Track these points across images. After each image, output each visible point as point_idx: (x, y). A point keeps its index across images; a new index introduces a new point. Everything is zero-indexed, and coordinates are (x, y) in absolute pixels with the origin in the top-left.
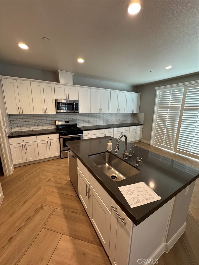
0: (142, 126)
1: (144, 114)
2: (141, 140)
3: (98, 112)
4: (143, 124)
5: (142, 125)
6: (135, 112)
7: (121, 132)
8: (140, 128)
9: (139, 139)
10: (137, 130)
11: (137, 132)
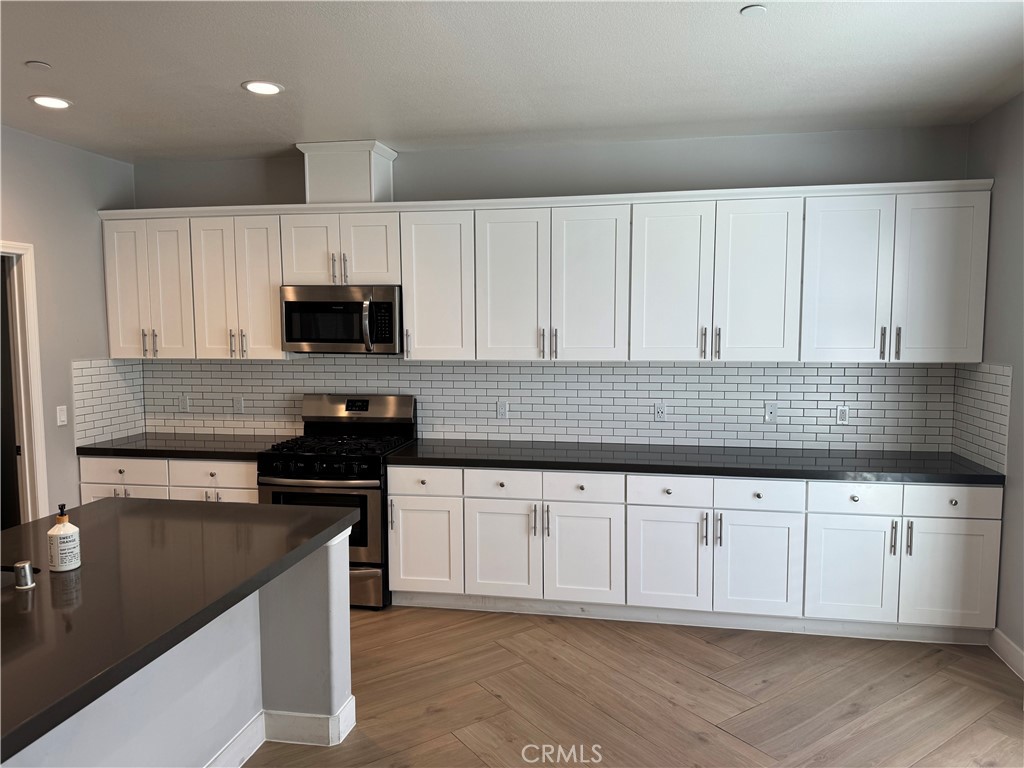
0: (997, 491)
1: (1008, 371)
2: (988, 632)
3: (530, 354)
6: (914, 353)
7: (702, 515)
8: (951, 511)
9: (958, 625)
10: (910, 527)
11: (910, 547)
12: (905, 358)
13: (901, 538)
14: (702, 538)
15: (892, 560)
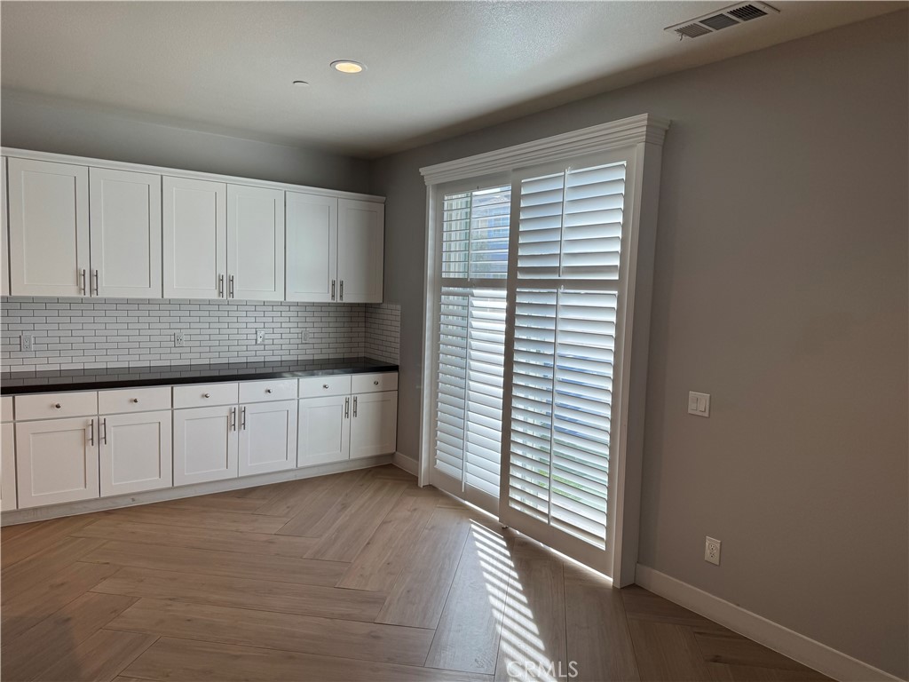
0: (395, 374)
1: (399, 307)
2: (392, 455)
3: (71, 291)
4: (398, 363)
5: (394, 368)
6: (349, 298)
7: (231, 410)
8: (375, 388)
9: (379, 453)
10: (355, 401)
11: (355, 412)
12: (347, 299)
13: (351, 408)
14: (231, 426)
15: (346, 421)
